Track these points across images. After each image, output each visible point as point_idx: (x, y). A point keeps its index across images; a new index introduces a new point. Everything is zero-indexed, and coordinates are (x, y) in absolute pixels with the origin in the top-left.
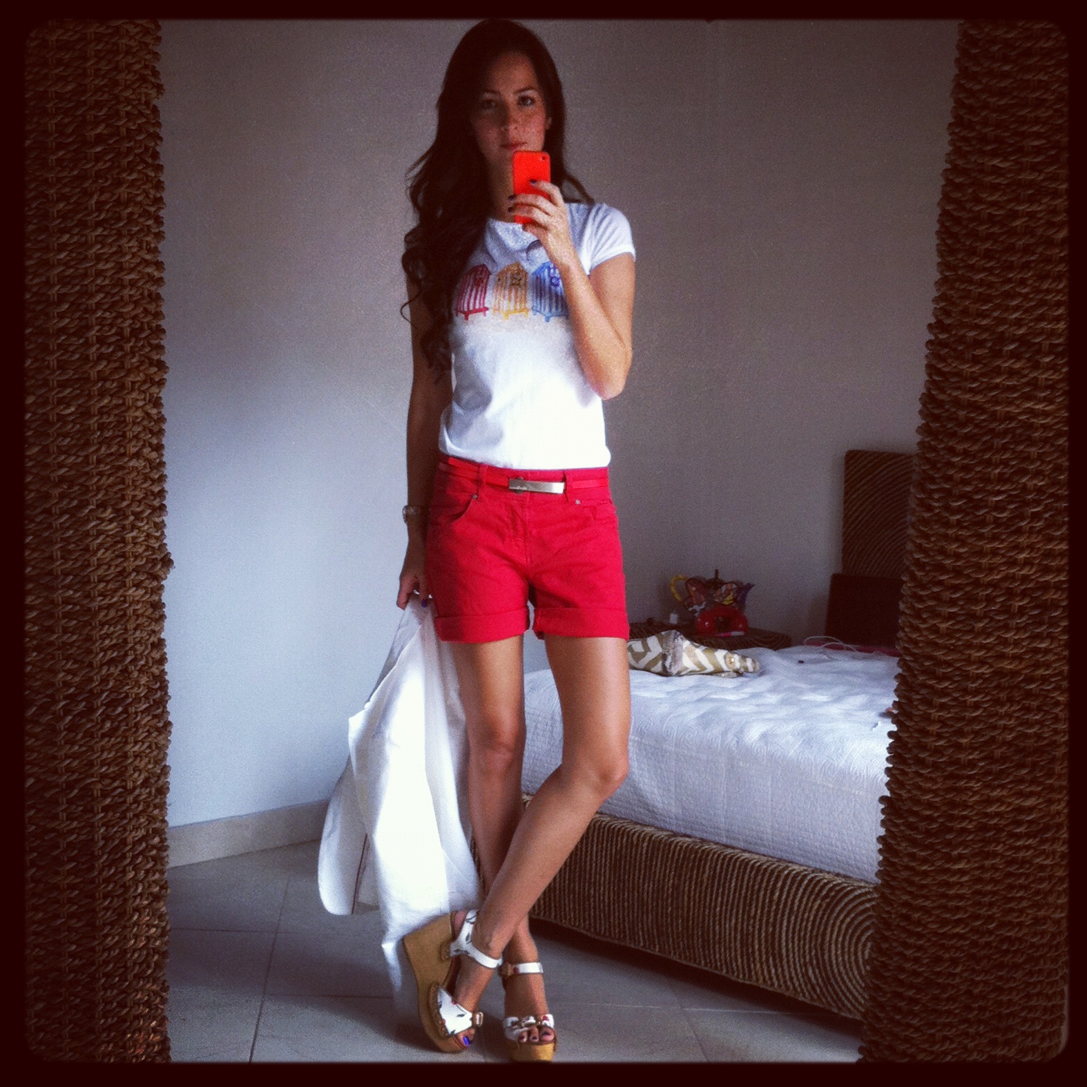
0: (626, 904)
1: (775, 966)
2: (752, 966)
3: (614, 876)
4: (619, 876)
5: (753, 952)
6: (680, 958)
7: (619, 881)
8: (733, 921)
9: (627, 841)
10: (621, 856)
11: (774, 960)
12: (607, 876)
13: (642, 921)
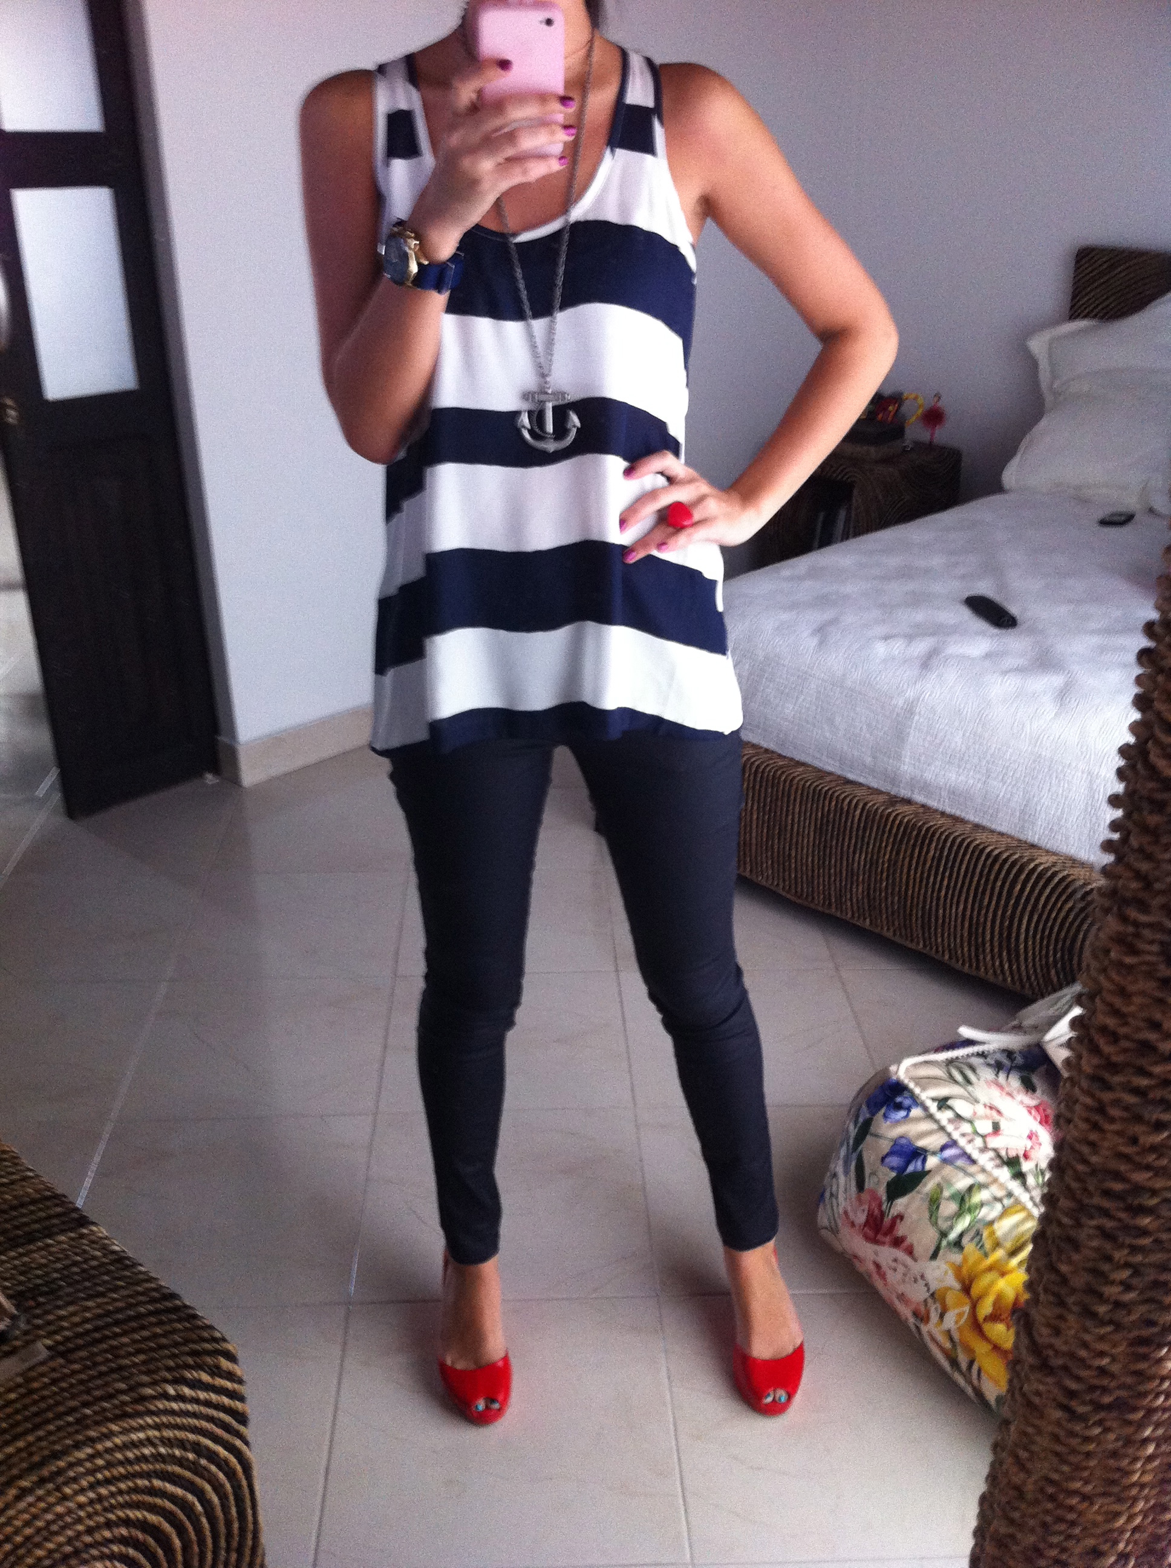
0: (832, 871)
1: (1010, 961)
2: (981, 957)
3: (820, 839)
4: (826, 840)
5: (984, 944)
6: (895, 934)
7: (825, 847)
8: (961, 907)
9: (836, 805)
10: (828, 821)
11: (1009, 954)
12: (811, 839)
13: (851, 891)
